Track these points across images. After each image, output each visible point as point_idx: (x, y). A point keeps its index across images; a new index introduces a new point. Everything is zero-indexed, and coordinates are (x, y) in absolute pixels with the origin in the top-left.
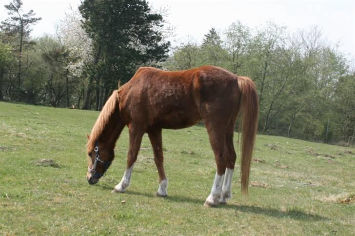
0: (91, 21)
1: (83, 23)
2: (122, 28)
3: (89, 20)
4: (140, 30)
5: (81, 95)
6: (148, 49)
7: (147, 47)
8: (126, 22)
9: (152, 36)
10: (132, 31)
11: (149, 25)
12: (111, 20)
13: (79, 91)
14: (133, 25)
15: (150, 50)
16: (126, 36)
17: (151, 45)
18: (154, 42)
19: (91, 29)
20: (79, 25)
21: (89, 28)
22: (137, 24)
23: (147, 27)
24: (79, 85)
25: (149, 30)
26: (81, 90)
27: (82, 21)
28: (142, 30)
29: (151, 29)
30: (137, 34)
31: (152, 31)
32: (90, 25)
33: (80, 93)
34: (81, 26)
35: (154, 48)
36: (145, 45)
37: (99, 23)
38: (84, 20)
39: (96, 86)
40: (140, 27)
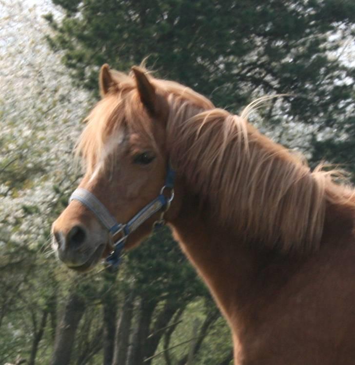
0: (89, 19)
1: (55, 27)
2: (214, 51)
3: (79, 16)
4: (289, 59)
5: (44, 324)
6: (320, 138)
7: (311, 128)
8: (231, 26)
9: (337, 88)
10: (253, 65)
11: (325, 40)
12: (170, 20)
13: (33, 306)
14: (258, 41)
15: (329, 144)
16: (229, 85)
17: (330, 123)
18: (342, 111)
19: (89, 53)
20: (40, 36)
21: (79, 48)
22: (274, 35)
23: (314, 47)
24: (36, 283)
25: (322, 61)
26: (41, 301)
27: (49, 18)
28: (297, 57)
29: (331, 55)
30: (275, 75)
31: (335, 66)
32: (81, 38)
33: (39, 316)
34: (48, 38)
35: (344, 137)
36: (306, 120)
37: (121, 31)
38: (59, 15)
39: (100, 288)
40: (287, 48)
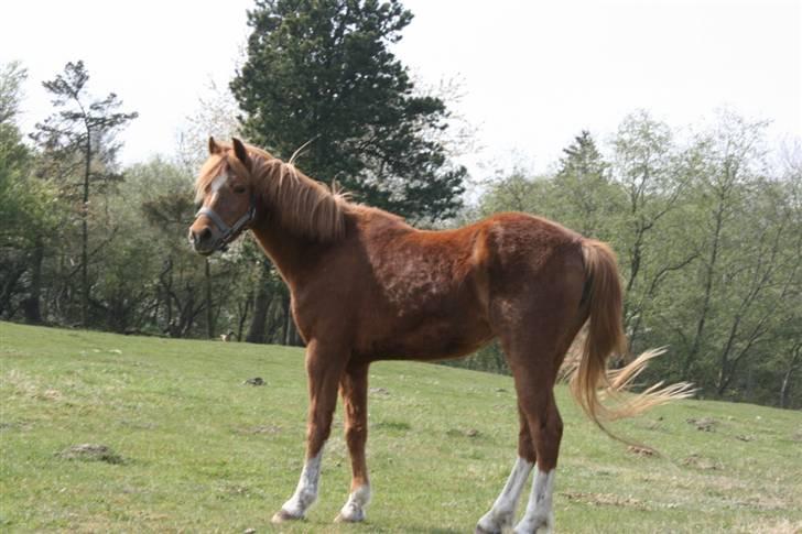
0: (263, 117)
1: (243, 123)
2: (342, 134)
3: (257, 116)
4: (390, 138)
5: (247, 309)
6: (412, 186)
7: (407, 181)
8: (352, 118)
9: (420, 155)
10: (369, 142)
11: (411, 126)
12: (315, 117)
13: (239, 299)
14: (371, 128)
15: (417, 189)
16: (353, 155)
17: (417, 176)
18: (424, 169)
19: (264, 138)
20: (235, 129)
21: (258, 136)
22: (381, 123)
23: (406, 130)
24: (240, 284)
25: (411, 138)
26: (245, 296)
27: (240, 118)
28: (394, 137)
29: (416, 135)
30: (382, 149)
31: (419, 141)
32: (259, 130)
33: (243, 304)
34: (239, 130)
35: (425, 185)
36: (401, 175)
37: (284, 124)
38: (246, 115)
39: (276, 285)
40: (389, 132)
